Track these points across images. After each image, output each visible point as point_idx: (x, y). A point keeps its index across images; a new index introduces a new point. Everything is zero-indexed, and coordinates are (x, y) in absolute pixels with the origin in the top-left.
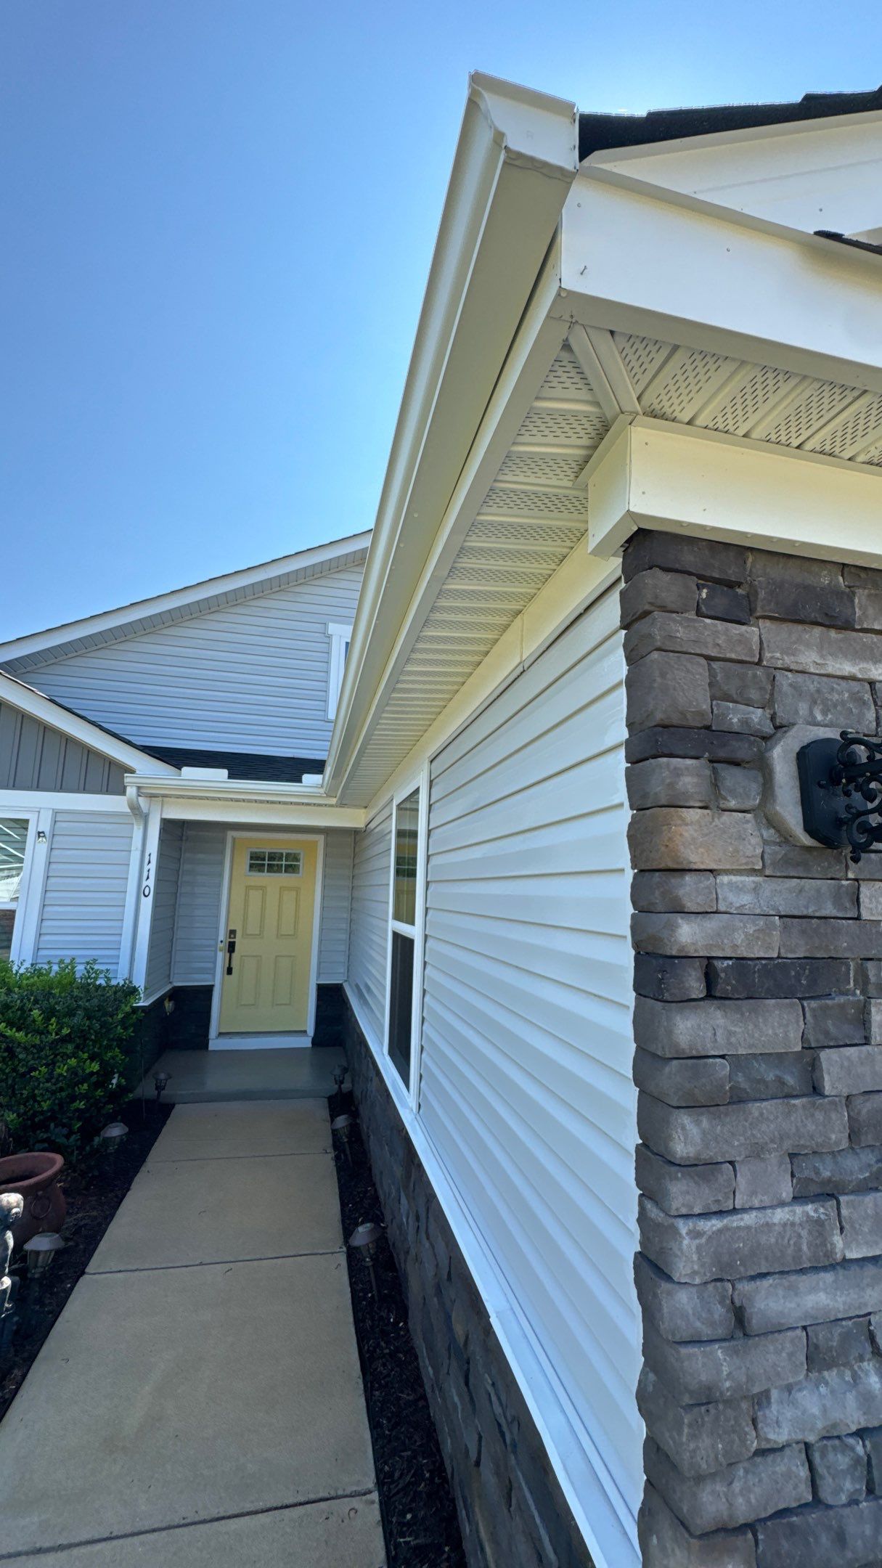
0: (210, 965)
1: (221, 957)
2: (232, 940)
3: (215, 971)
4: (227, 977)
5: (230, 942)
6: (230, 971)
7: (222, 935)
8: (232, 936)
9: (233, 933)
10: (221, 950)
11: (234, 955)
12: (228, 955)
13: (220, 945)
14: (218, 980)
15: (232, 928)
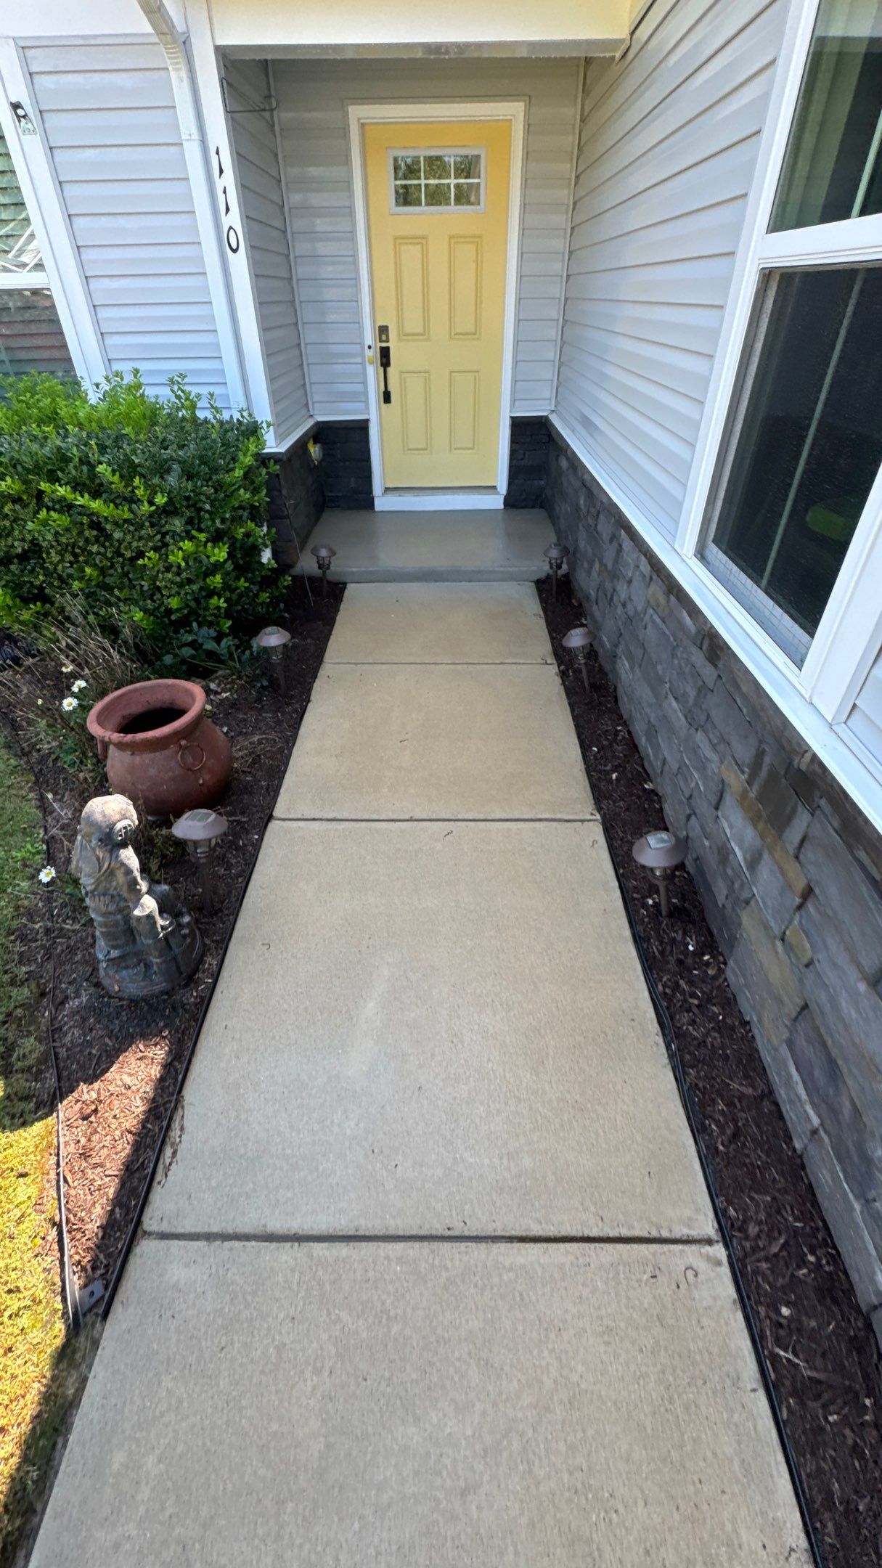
0: (360, 388)
1: (372, 373)
2: (384, 345)
3: (367, 398)
4: (384, 406)
5: (382, 348)
6: (387, 398)
7: (369, 337)
8: (384, 337)
9: (383, 330)
10: (371, 363)
11: (390, 370)
12: (381, 370)
13: (369, 353)
14: (373, 411)
15: (380, 323)
